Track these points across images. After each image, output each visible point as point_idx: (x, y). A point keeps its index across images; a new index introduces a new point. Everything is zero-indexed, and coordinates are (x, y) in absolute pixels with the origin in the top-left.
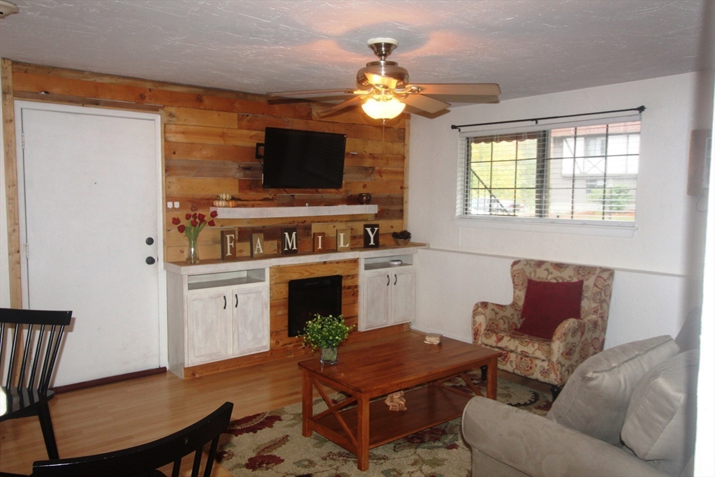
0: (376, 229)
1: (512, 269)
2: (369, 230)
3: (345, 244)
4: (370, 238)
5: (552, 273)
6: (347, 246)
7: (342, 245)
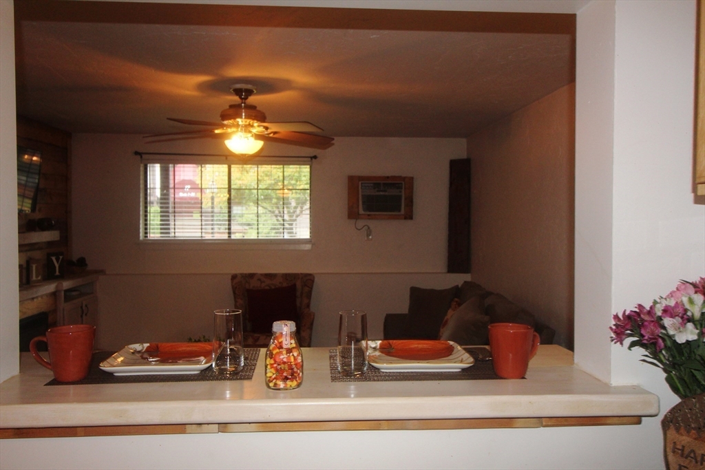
0: (61, 257)
1: (232, 282)
2: (54, 259)
3: (37, 276)
4: (55, 267)
5: (264, 282)
6: (39, 278)
7: (34, 278)
